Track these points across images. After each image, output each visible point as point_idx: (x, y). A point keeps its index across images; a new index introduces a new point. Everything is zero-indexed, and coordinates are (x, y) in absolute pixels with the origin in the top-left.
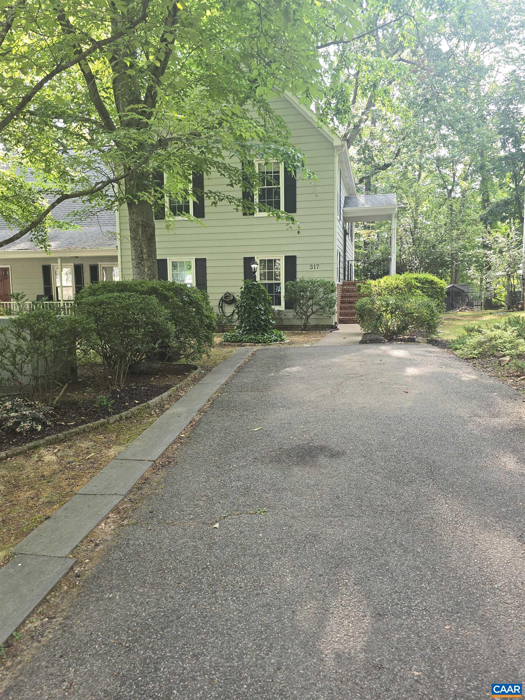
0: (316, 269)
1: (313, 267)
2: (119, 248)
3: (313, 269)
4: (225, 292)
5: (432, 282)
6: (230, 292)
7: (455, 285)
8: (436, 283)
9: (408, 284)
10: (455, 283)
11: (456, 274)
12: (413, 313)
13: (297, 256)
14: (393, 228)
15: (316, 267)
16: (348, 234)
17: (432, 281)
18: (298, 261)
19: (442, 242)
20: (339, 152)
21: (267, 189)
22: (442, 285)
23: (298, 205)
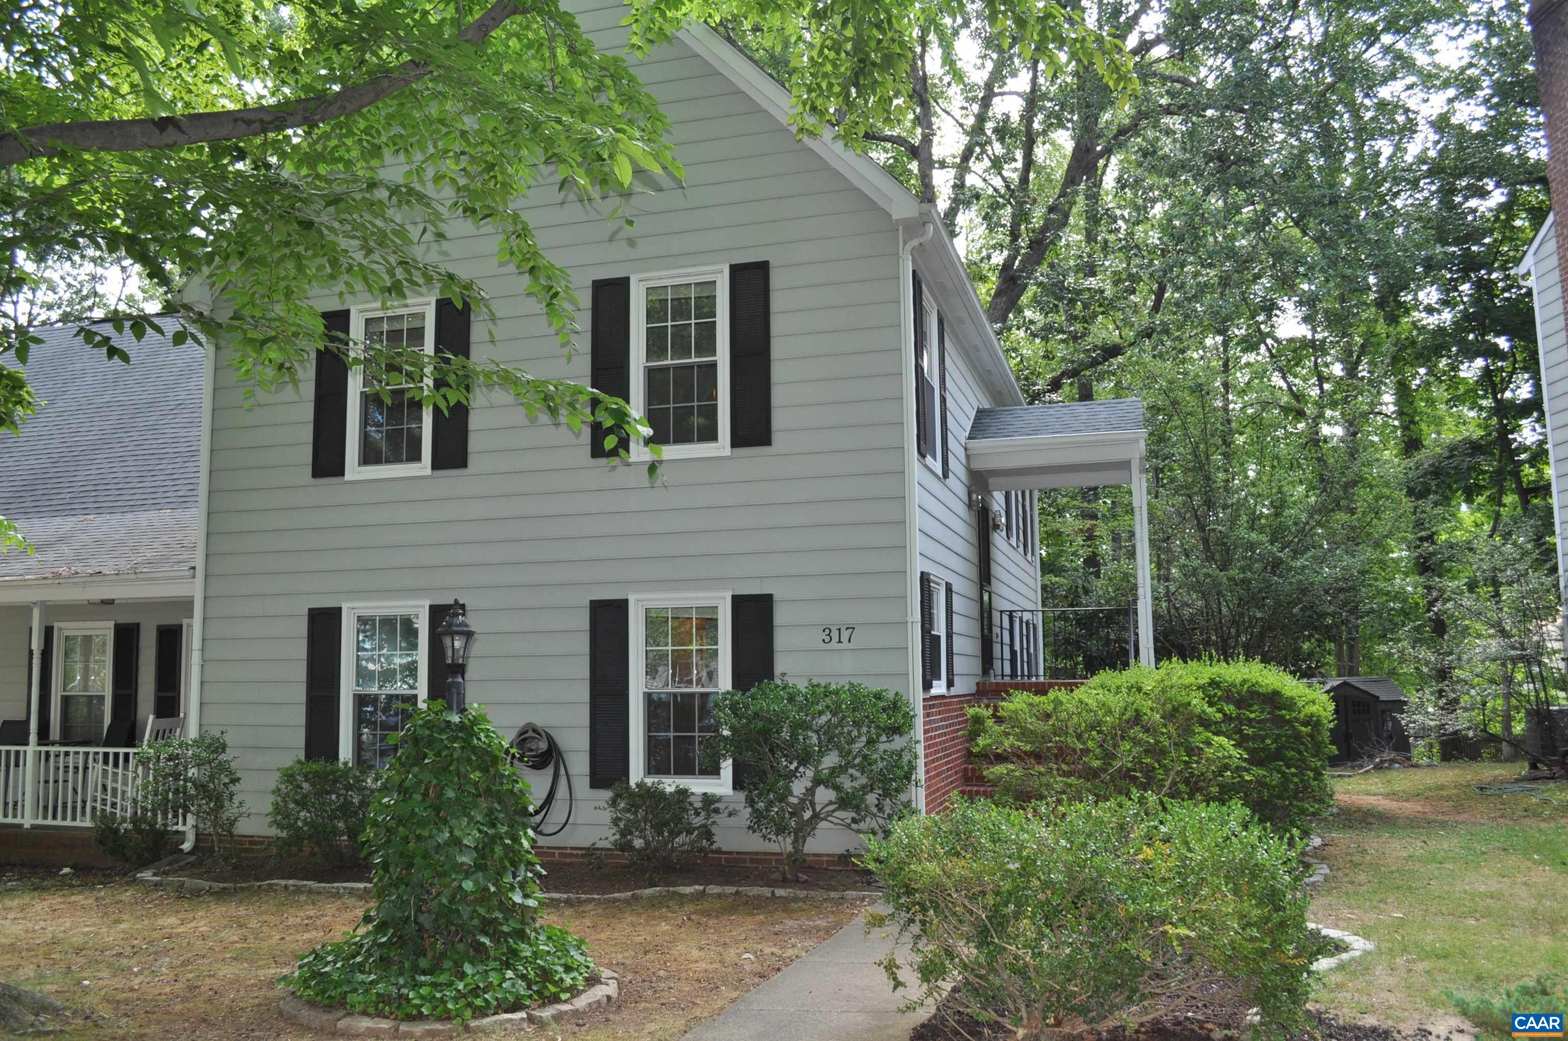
0: (845, 644)
1: (835, 634)
2: (200, 572)
3: (834, 645)
4: (521, 722)
5: (1274, 699)
6: (539, 722)
7: (1352, 680)
8: (1290, 704)
9: (1175, 709)
10: (1350, 675)
11: (1351, 648)
12: (1164, 919)
13: (776, 598)
14: (1136, 504)
15: (845, 635)
16: (996, 527)
17: (1276, 694)
18: (781, 616)
19: (1303, 553)
20: (915, 242)
21: (676, 368)
22: (1313, 709)
23: (779, 420)
